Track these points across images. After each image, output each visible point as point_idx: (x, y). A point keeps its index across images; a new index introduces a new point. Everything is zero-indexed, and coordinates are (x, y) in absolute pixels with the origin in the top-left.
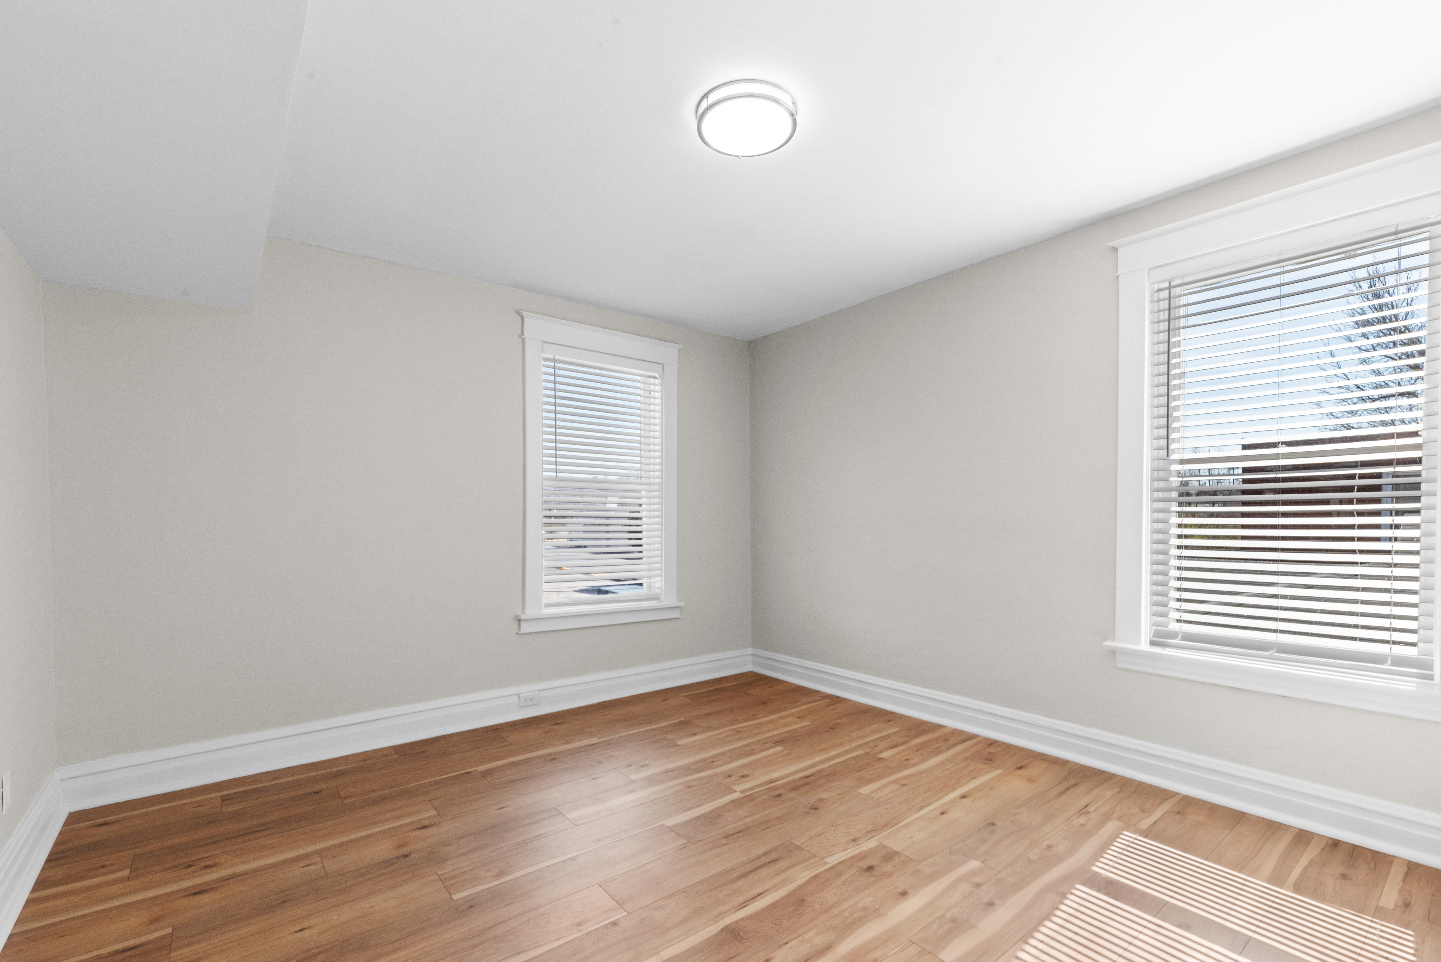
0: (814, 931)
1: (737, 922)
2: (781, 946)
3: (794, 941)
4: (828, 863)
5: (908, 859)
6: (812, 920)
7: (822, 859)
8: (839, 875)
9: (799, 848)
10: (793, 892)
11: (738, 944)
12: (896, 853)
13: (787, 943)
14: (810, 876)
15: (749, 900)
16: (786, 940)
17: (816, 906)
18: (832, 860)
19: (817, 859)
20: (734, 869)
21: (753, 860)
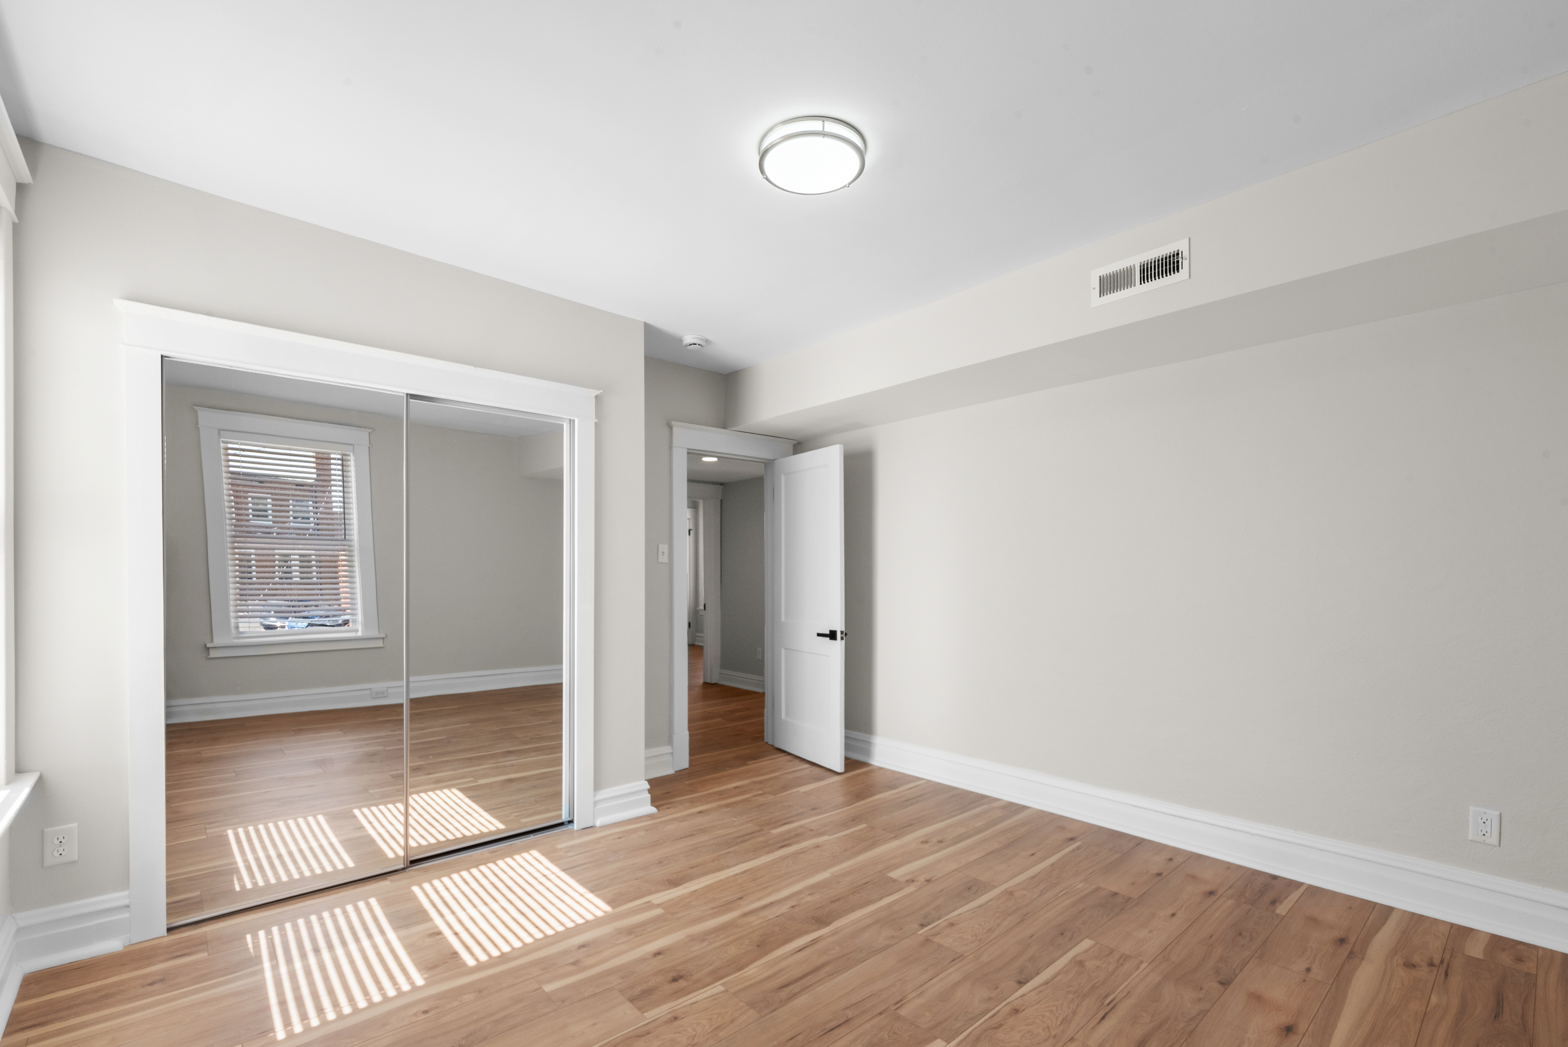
0: (754, 924)
1: (818, 929)
2: (782, 915)
3: (771, 918)
4: (721, 984)
5: (622, 992)
6: (754, 932)
7: (726, 991)
8: (714, 971)
9: (752, 1005)
10: (766, 953)
11: (816, 915)
12: (632, 1000)
13: (777, 916)
14: (745, 970)
15: (809, 946)
16: (777, 918)
17: (747, 942)
18: (717, 988)
19: (732, 990)
20: (830, 975)
21: (809, 986)
